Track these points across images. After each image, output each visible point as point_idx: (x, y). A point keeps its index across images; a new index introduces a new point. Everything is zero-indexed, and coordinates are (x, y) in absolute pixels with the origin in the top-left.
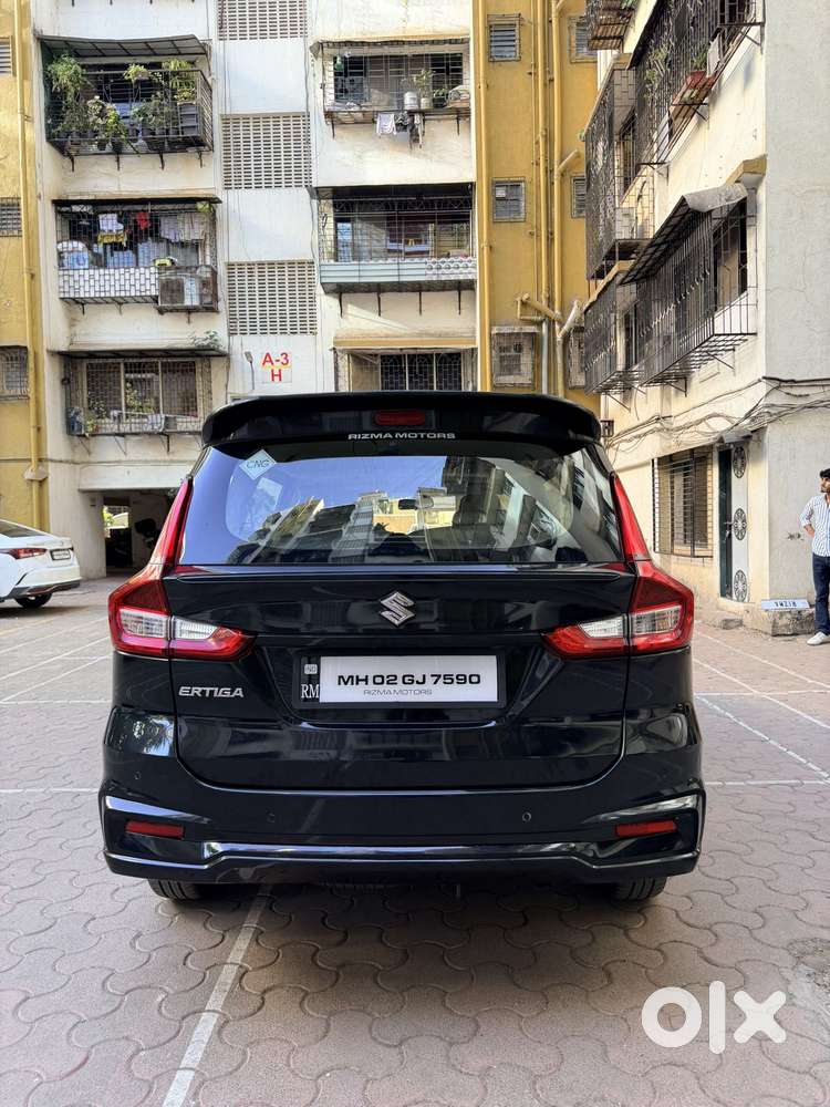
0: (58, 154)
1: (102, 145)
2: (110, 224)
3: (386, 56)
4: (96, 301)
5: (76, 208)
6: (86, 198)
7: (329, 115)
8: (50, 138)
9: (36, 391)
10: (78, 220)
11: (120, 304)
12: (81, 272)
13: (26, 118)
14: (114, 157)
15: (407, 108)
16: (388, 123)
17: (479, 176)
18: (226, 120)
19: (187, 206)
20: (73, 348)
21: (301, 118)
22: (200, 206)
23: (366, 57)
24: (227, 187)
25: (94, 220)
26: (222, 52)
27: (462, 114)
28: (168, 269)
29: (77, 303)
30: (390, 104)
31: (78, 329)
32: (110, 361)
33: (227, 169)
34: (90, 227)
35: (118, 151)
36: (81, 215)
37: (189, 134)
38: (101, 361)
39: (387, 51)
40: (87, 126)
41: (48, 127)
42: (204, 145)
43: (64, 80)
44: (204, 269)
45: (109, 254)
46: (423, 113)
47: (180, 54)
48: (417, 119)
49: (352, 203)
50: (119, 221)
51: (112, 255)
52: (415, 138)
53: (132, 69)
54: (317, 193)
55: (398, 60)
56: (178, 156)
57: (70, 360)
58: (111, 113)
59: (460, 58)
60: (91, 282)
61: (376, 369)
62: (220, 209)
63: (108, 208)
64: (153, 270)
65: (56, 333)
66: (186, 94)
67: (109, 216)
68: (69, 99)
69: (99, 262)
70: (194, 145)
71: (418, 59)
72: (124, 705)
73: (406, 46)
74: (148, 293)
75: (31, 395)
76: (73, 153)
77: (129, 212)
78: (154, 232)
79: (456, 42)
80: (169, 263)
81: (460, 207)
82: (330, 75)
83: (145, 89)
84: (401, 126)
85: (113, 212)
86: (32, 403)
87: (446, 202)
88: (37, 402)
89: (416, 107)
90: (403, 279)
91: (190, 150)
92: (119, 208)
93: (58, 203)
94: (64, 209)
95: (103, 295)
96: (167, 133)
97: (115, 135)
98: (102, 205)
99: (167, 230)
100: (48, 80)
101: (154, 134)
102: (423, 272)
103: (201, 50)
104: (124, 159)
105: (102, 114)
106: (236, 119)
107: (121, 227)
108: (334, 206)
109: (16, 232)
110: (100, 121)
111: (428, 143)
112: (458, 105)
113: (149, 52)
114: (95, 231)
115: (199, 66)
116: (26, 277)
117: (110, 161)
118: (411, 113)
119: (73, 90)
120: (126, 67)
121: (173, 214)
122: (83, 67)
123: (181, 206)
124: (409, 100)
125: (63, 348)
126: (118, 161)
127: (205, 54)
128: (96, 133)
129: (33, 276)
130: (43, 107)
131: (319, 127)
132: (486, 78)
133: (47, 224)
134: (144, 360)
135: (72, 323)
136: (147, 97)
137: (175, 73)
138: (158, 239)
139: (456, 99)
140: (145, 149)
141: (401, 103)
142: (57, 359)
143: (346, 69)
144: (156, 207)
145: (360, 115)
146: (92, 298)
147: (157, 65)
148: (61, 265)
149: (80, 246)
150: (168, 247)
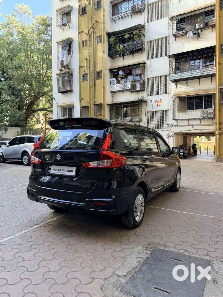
0: (111, 58)
1: (120, 55)
2: (121, 73)
3: (190, 16)
4: (118, 92)
5: (114, 70)
6: (116, 67)
7: (174, 35)
8: (109, 56)
9: (104, 113)
10: (114, 73)
11: (123, 92)
12: (114, 85)
13: (104, 52)
14: (122, 57)
15: (196, 28)
16: (190, 34)
17: (216, 43)
18: (148, 42)
19: (138, 66)
20: (113, 103)
21: (167, 38)
22: (141, 65)
23: (185, 17)
24: (148, 59)
25: (118, 72)
26: (148, 26)
27: (213, 26)
28: (133, 82)
29: (114, 92)
30: (192, 28)
31: (114, 99)
32: (120, 105)
33: (148, 54)
34: (116, 74)
35: (123, 55)
36: (115, 72)
37: (138, 48)
38: (118, 105)
39: (191, 14)
40: (116, 51)
41: (108, 53)
42: (142, 50)
43: (112, 42)
44: (141, 81)
45: (121, 80)
46: (201, 29)
47: (138, 29)
48: (199, 31)
49: (179, 58)
50: (123, 72)
52: (199, 36)
53: (126, 35)
54: (170, 57)
55: (194, 16)
56: (137, 54)
57: (112, 106)
58: (121, 47)
59: (214, 10)
60: (117, 87)
61: (186, 101)
62: (146, 65)
63: (120, 69)
64: (130, 82)
65: (109, 100)
66: (138, 39)
67: (121, 71)
68: (113, 46)
69: (119, 82)
70: (140, 50)
71: (200, 14)
73: (197, 11)
74: (128, 88)
75: (103, 114)
76: (114, 57)
77: (125, 69)
78: (130, 73)
79: (212, 6)
80: (133, 80)
82: (175, 24)
83: (129, 39)
84: (194, 34)
85: (121, 70)
86: (103, 116)
87: (207, 53)
89: (199, 27)
90: (193, 76)
91: (140, 52)
92: (123, 69)
93: (110, 70)
94: (111, 71)
95: (119, 90)
96: (134, 49)
97: (122, 52)
99: (133, 73)
100: (109, 42)
101: (131, 50)
102: (199, 73)
103: (142, 27)
104: (125, 57)
105: (120, 48)
106: (151, 41)
107: (123, 73)
108: (175, 59)
109: (101, 78)
110: (119, 49)
111: (203, 37)
112: (212, 24)
114: (118, 75)
115: (143, 31)
116: (103, 88)
117: (122, 58)
118: (198, 30)
119: (114, 43)
120: (124, 35)
121: (134, 68)
122: (116, 37)
123: (136, 66)
124: (197, 26)
125: (110, 103)
126: (123, 58)
127: (143, 27)
128: (118, 52)
129: (104, 88)
130: (108, 48)
131: (172, 38)
132: (219, 15)
133: (107, 75)
134: (127, 105)
135: (113, 97)
136: (129, 41)
137: (135, 34)
138: (132, 75)
139: (211, 22)
140: (129, 54)
142: (109, 106)
143: (179, 22)
144: (131, 67)
145: (183, 33)
147: (132, 33)
148: (110, 84)
149: (114, 79)
150: (134, 76)
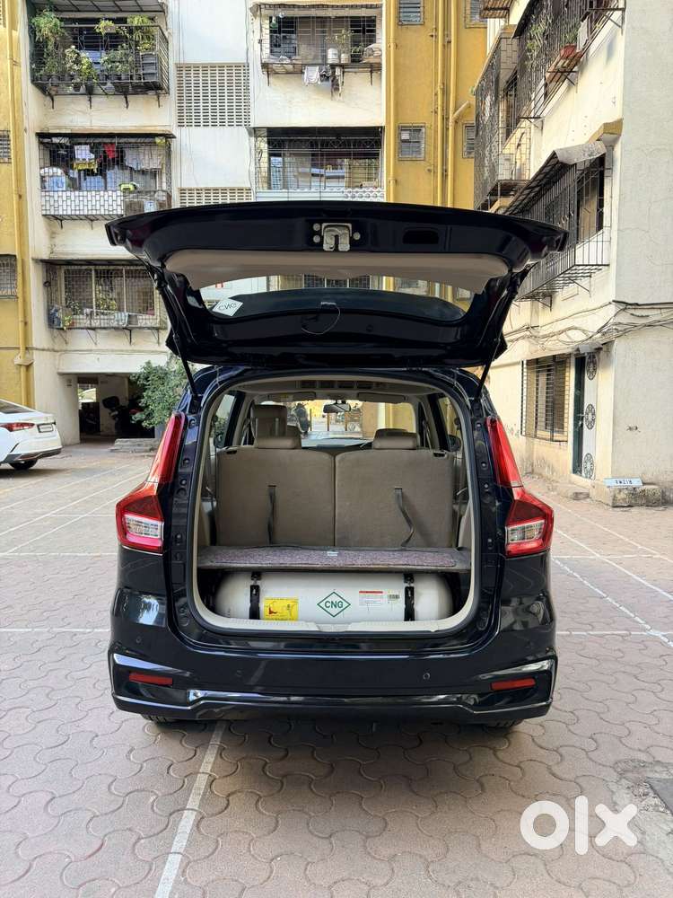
0: (40, 94)
1: (77, 87)
2: (83, 153)
3: (313, 17)
4: (72, 218)
5: (56, 140)
6: (63, 131)
7: (265, 66)
8: (34, 80)
9: (24, 292)
10: (57, 149)
11: (92, 220)
12: (60, 194)
13: (15, 63)
14: (87, 97)
15: (330, 62)
16: (313, 74)
17: (388, 121)
18: (179, 67)
19: (147, 140)
20: (54, 257)
21: (241, 68)
22: (158, 140)
23: (296, 18)
24: (181, 125)
25: (70, 150)
26: (177, 10)
27: (375, 68)
28: (131, 192)
29: (57, 219)
30: (315, 57)
31: (57, 241)
32: (84, 267)
33: (180, 110)
34: (67, 156)
35: (90, 92)
36: (60, 146)
37: (150, 80)
38: (76, 267)
39: (313, 13)
40: (64, 71)
41: (33, 71)
42: (161, 89)
43: (46, 31)
44: (161, 193)
45: (82, 179)
46: (342, 66)
47: (142, 11)
48: (338, 71)
49: (283, 141)
50: (91, 152)
51: (85, 179)
52: (335, 87)
53: (103, 24)
54: (255, 132)
55: (322, 21)
56: (140, 98)
57: (51, 266)
58: (84, 61)
59: (374, 21)
60: (68, 202)
61: (301, 279)
62: (174, 143)
63: (83, 140)
64: (119, 193)
65: (40, 244)
66: (147, 46)
67: (83, 147)
68: (50, 47)
69: (74, 185)
70: (154, 88)
71: (339, 19)
72: (126, 587)
73: (330, 9)
74: (115, 212)
75: (20, 295)
76: (53, 93)
77: (100, 143)
78: (119, 161)
79: (371, 7)
80: (132, 188)
81: (372, 147)
82: (267, 31)
83: (113, 41)
84: (324, 77)
85: (86, 144)
86: (20, 300)
87: (360, 141)
88: (24, 301)
89: (337, 62)
91: (151, 93)
92: (91, 140)
93: (41, 135)
94: (46, 140)
95: (77, 213)
96: (131, 78)
97: (88, 79)
98: (78, 138)
99: (130, 160)
100: (33, 31)
101: (120, 79)
103: (158, 8)
104: (95, 99)
105: (78, 61)
106: (188, 67)
107: (93, 156)
108: (269, 143)
109: (6, 160)
110: (76, 67)
111: (346, 91)
112: (372, 60)
113: (116, 9)
114: (71, 159)
115: (159, 21)
116: (15, 197)
117: (83, 101)
118: (333, 66)
119: (53, 40)
120: (97, 21)
121: (136, 146)
122: (61, 20)
123: (142, 140)
124: (331, 55)
125: (45, 257)
126: (90, 100)
127: (163, 11)
128: (72, 77)
129: (20, 197)
130: (28, 54)
131: (257, 77)
132: (395, 39)
133: (32, 152)
134: (112, 268)
135: (52, 235)
136: (115, 47)
137: (138, 28)
138: (123, 167)
139: (370, 55)
140: (113, 91)
141: (325, 57)
142: (40, 266)
143: (279, 27)
144: (123, 140)
145: (291, 67)
146: (69, 216)
147: (123, 20)
148: (43, 187)
149: (59, 171)
150: (131, 174)
